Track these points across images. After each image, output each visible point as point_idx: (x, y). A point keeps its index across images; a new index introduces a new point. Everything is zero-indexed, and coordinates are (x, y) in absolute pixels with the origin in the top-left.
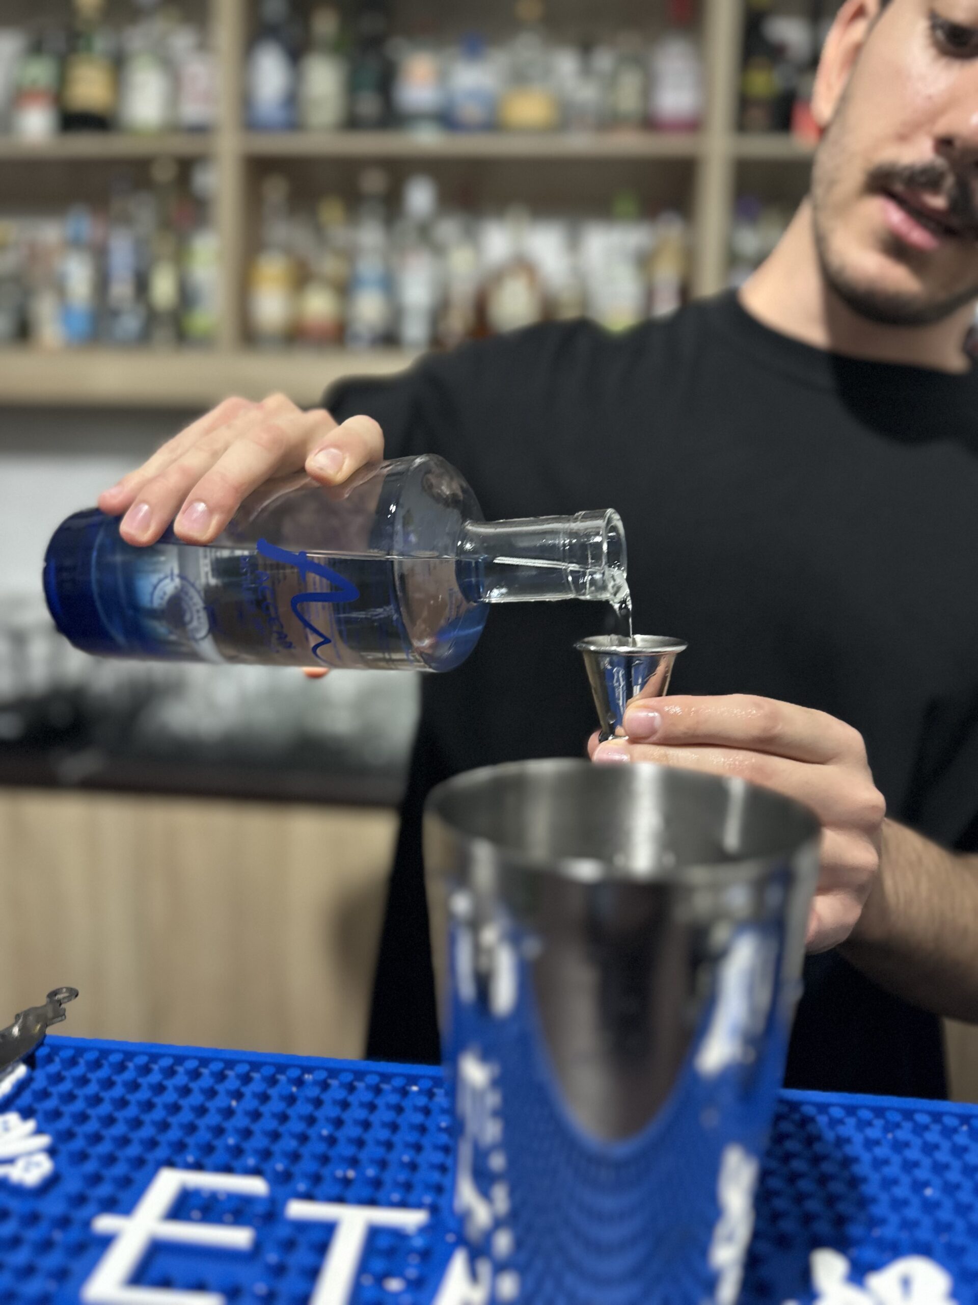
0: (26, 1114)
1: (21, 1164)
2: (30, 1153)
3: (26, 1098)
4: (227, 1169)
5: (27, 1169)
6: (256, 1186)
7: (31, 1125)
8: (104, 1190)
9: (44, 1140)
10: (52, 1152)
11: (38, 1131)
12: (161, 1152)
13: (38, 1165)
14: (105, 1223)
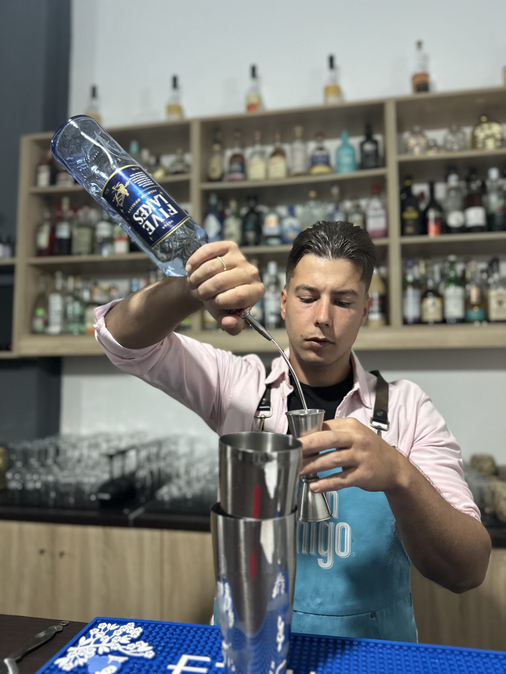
0: (145, 641)
1: (147, 653)
2: (148, 651)
3: (144, 637)
4: (199, 655)
5: (148, 654)
6: (207, 659)
7: (147, 644)
8: (169, 659)
9: (151, 648)
10: (154, 650)
11: (149, 645)
12: (182, 650)
13: (151, 653)
14: (170, 667)
